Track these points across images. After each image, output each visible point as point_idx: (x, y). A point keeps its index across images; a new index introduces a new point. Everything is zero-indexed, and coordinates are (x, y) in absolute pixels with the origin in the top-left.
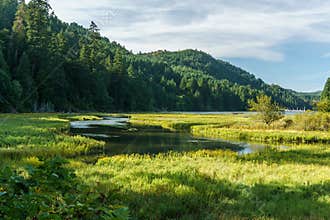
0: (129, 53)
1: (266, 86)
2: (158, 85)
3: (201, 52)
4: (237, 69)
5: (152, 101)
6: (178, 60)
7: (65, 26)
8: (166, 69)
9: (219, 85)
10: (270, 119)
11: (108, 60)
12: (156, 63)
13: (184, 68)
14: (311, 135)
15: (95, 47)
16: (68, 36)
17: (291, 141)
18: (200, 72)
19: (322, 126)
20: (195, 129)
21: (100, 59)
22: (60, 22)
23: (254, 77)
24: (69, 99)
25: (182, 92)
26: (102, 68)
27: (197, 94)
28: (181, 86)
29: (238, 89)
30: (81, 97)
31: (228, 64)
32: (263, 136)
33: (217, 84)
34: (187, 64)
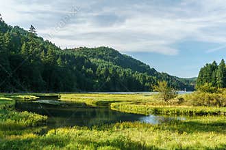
0: (59, 49)
1: (158, 74)
2: (80, 72)
3: (111, 49)
4: (137, 61)
5: (75, 84)
6: (95, 54)
7: (10, 28)
8: (86, 61)
9: (124, 73)
10: (168, 97)
11: (43, 53)
12: (79, 56)
13: (99, 60)
14: (199, 109)
15: (33, 44)
16: (12, 35)
17: (185, 114)
18: (110, 63)
19: (205, 103)
20: (112, 105)
21: (36, 52)
22: (6, 25)
23: (149, 67)
24: (12, 83)
25: (97, 78)
26: (38, 59)
27: (109, 79)
28: (97, 73)
29: (138, 76)
30: (21, 81)
31: (130, 58)
32: (165, 110)
33: (123, 72)
34: (101, 57)
